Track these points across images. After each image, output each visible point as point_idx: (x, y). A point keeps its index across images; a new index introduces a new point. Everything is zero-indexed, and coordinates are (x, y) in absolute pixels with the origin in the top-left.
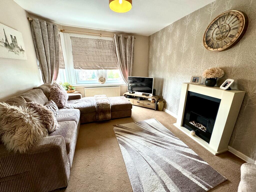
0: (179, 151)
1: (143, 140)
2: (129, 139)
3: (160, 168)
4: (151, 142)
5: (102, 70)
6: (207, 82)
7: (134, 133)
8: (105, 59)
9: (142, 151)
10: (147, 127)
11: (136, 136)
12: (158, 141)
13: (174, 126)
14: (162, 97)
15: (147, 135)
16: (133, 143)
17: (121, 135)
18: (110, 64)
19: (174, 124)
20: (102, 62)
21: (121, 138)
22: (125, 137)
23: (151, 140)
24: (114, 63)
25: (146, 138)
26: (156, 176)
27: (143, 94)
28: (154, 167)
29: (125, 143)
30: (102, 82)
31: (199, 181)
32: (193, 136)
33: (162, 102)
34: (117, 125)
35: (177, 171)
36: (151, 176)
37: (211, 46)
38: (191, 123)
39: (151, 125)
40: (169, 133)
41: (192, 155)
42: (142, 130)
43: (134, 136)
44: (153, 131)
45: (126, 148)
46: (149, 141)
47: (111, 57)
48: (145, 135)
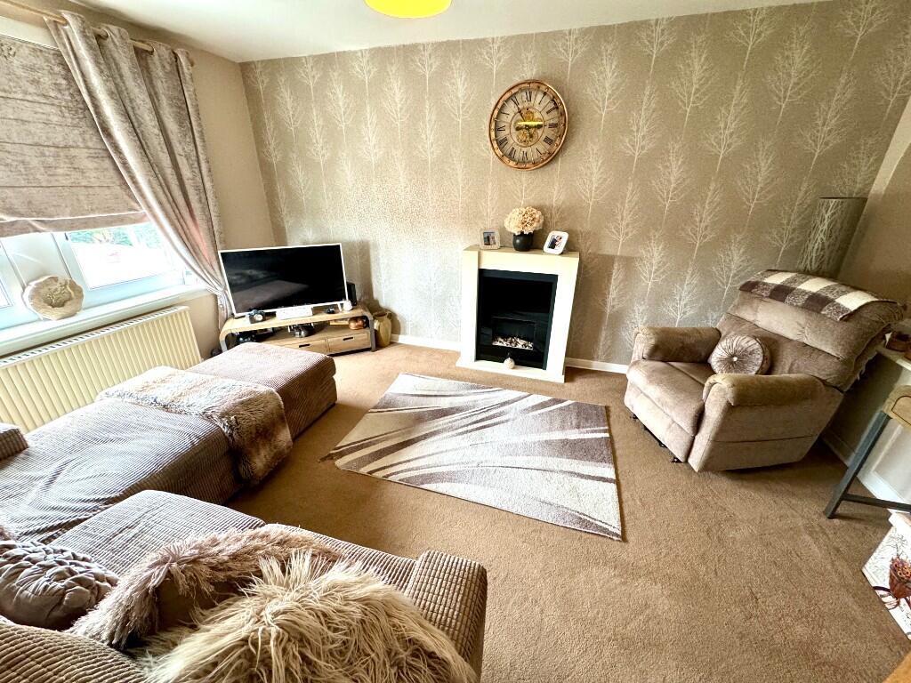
0: (527, 410)
1: (453, 436)
2: (424, 457)
3: (544, 459)
4: (470, 428)
5: (33, 235)
6: (518, 241)
7: (412, 437)
8: (35, 162)
9: (483, 459)
10: (416, 404)
11: (429, 440)
12: (480, 417)
13: (459, 368)
14: (377, 302)
15: (447, 421)
16: (445, 458)
17: (392, 466)
18: (82, 198)
19: (459, 364)
20: (23, 183)
21: (402, 471)
22: (409, 461)
23: (467, 425)
24: (107, 192)
25: (451, 429)
26: (555, 475)
27: (316, 312)
28: (536, 466)
29: (431, 474)
30: (62, 304)
31: (593, 432)
32: (514, 370)
33: (385, 318)
34: (334, 452)
35: (565, 442)
36: (552, 481)
37: (510, 154)
38: (498, 344)
39: (419, 393)
40: (472, 388)
41: (546, 402)
42: (420, 418)
43: (423, 442)
44: (444, 403)
45: (450, 480)
46: (465, 429)
47: (73, 152)
48: (441, 423)
